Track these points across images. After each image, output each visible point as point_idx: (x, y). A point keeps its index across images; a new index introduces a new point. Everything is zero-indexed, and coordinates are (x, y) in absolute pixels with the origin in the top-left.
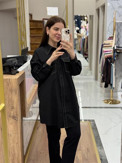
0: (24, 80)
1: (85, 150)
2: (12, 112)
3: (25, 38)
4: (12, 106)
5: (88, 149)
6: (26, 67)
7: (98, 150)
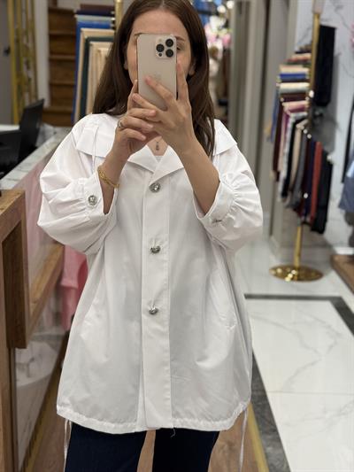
0: (20, 223)
1: (222, 447)
3: (31, 64)
6: (30, 173)
7: (265, 450)
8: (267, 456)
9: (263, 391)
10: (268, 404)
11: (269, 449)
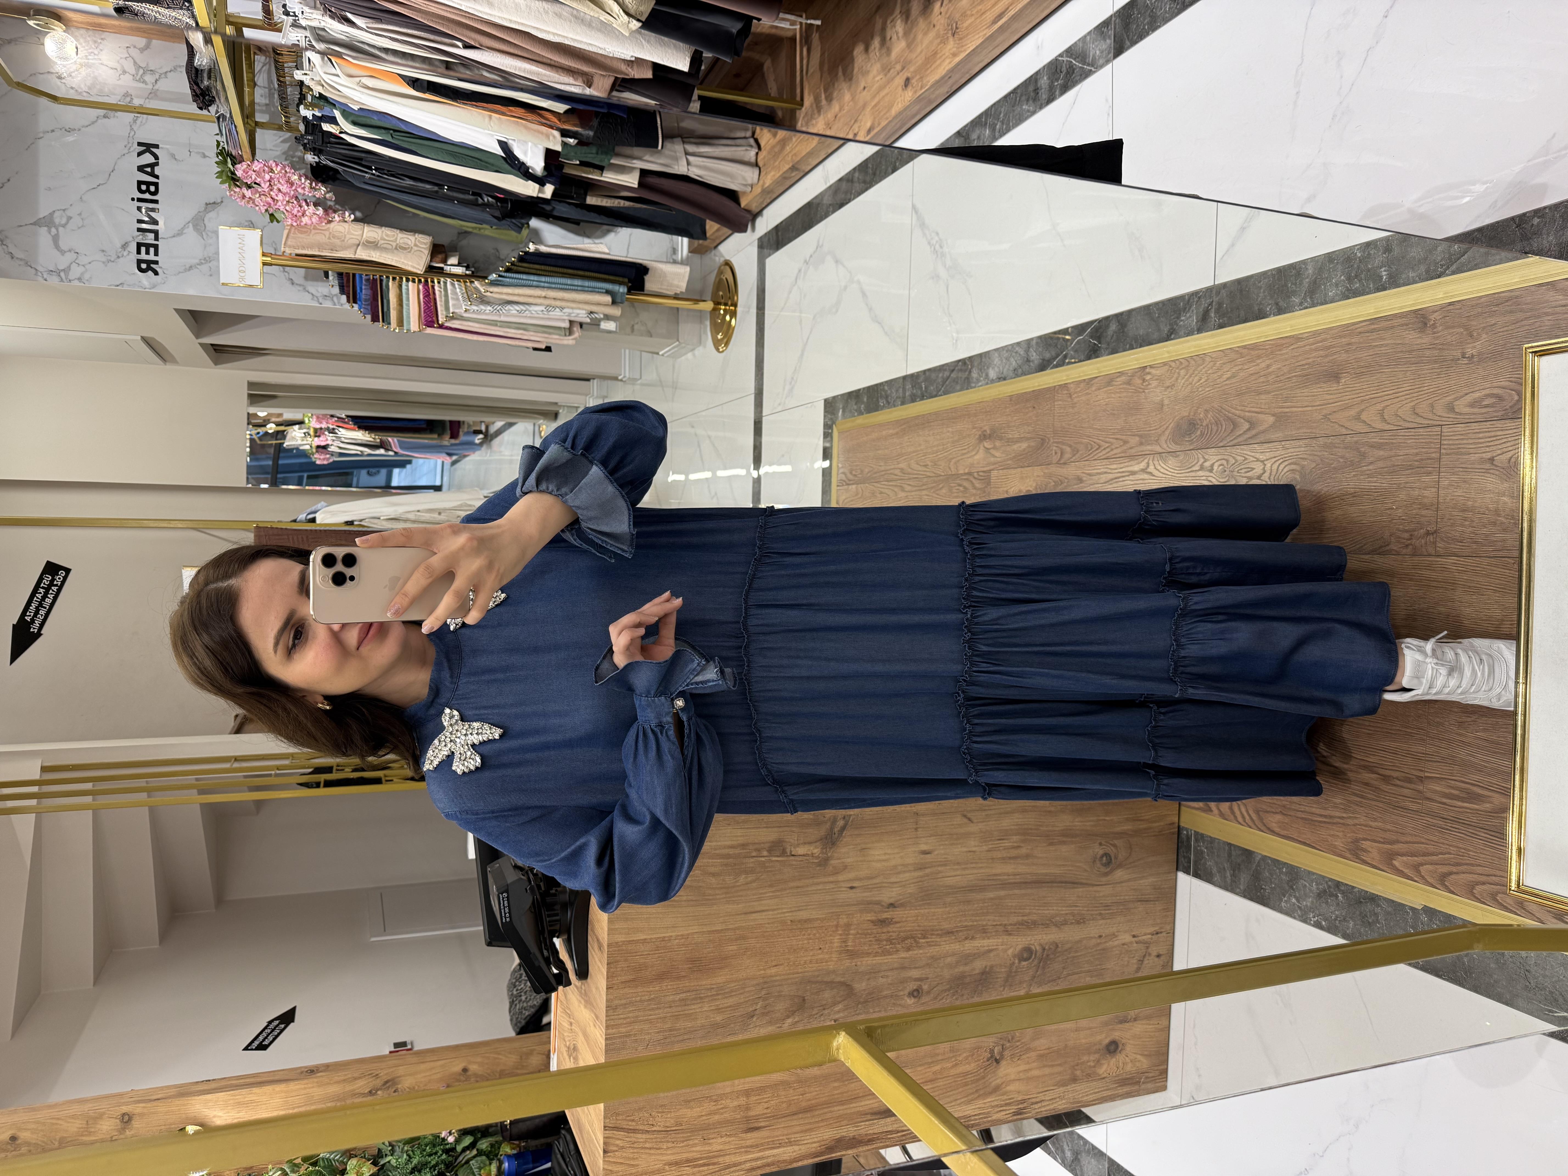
1: (987, 449)
2: (801, 850)
4: (770, 851)
5: (983, 437)
7: (993, 381)
8: (1002, 378)
9: (905, 378)
10: (924, 372)
11: (992, 374)
